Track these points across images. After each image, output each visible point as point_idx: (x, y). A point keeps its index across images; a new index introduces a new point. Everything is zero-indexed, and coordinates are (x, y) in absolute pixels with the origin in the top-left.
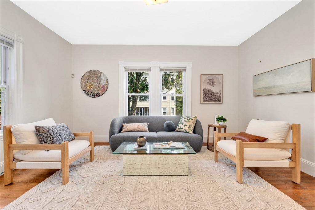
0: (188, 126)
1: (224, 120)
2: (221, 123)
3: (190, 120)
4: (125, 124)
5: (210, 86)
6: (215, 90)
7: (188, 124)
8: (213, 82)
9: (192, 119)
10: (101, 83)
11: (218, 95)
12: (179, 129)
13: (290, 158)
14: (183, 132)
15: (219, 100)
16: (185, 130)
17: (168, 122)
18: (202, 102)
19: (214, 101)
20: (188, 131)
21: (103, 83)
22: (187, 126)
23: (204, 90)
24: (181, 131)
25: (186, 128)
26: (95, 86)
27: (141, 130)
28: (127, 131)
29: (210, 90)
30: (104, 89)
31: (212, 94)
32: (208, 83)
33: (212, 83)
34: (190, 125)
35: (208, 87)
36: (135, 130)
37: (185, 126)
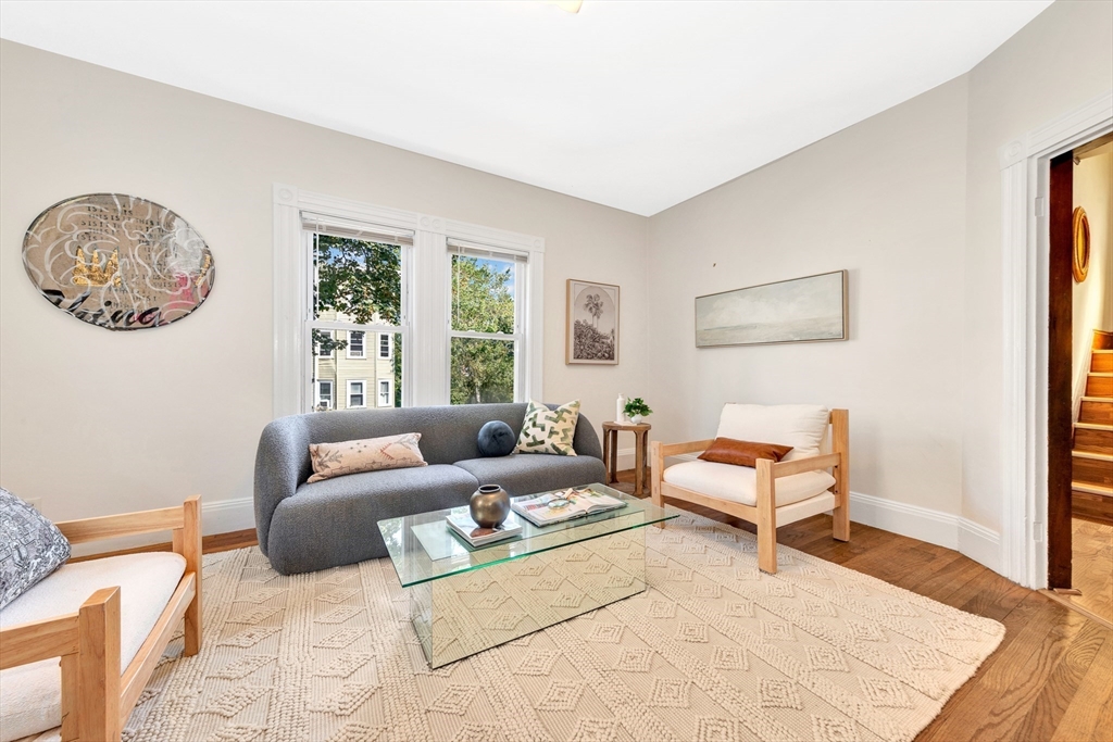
0: (562, 435)
1: (644, 410)
2: (637, 418)
3: (565, 415)
4: (324, 446)
5: (591, 315)
6: (602, 326)
7: (558, 427)
8: (597, 305)
9: (569, 412)
10: (172, 262)
11: (609, 341)
12: (529, 445)
13: (831, 489)
14: (547, 453)
15: (611, 357)
16: (554, 447)
17: (495, 423)
18: (572, 360)
19: (600, 358)
20: (563, 448)
21: (180, 266)
22: (557, 433)
23: (577, 324)
24: (536, 452)
25: (556, 440)
26: (128, 275)
27: (400, 463)
28: (338, 472)
29: (590, 328)
30: (189, 295)
31: (596, 337)
32: (587, 305)
33: (594, 306)
34: (564, 431)
35: (586, 318)
36: (375, 466)
37: (552, 433)
